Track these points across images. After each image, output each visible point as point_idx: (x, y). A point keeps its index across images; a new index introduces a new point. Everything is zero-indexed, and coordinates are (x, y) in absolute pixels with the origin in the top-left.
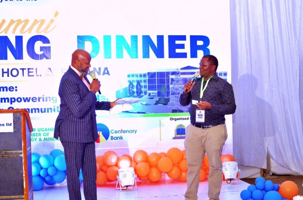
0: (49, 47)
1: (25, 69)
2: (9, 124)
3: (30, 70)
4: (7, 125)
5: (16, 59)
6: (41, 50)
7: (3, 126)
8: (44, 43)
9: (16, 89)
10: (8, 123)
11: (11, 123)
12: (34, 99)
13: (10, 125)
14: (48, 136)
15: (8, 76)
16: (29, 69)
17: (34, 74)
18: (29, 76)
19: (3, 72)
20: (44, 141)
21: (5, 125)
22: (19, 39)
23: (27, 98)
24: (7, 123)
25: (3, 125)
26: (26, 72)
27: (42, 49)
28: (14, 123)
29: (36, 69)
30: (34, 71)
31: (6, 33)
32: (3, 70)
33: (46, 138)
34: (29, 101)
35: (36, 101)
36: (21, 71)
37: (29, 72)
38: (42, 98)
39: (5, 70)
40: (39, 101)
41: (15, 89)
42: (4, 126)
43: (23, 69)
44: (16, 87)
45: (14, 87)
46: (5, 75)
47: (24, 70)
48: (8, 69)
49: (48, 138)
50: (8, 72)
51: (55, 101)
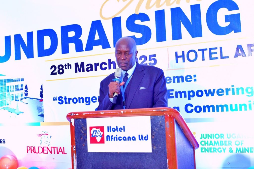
0: (238, 15)
1: (206, 49)
2: (144, 136)
3: (213, 51)
4: (140, 139)
5: (193, 36)
6: (226, 21)
7: (133, 140)
8: (229, 10)
9: (195, 78)
10: (142, 135)
11: (147, 135)
12: (221, 92)
13: (146, 138)
14: (242, 145)
15: (184, 61)
16: (210, 49)
17: (218, 55)
18: (211, 58)
19: (177, 57)
20: (236, 152)
21: (137, 138)
22: (195, 9)
23: (210, 91)
24: (139, 136)
25: (134, 138)
26: (207, 53)
27: (227, 18)
28: (152, 135)
29: (221, 48)
30: (218, 51)
31: (178, 3)
32: (176, 53)
33: (238, 149)
34: (213, 95)
35: (223, 94)
36: (200, 53)
37: (211, 54)
38: (231, 89)
39: (180, 54)
40: (227, 94)
41: (193, 78)
42: (135, 140)
43: (203, 50)
44: (195, 76)
45: (193, 76)
46: (180, 59)
47: (205, 51)
48: (183, 52)
49: (243, 148)
50: (183, 56)
51: (250, 93)
